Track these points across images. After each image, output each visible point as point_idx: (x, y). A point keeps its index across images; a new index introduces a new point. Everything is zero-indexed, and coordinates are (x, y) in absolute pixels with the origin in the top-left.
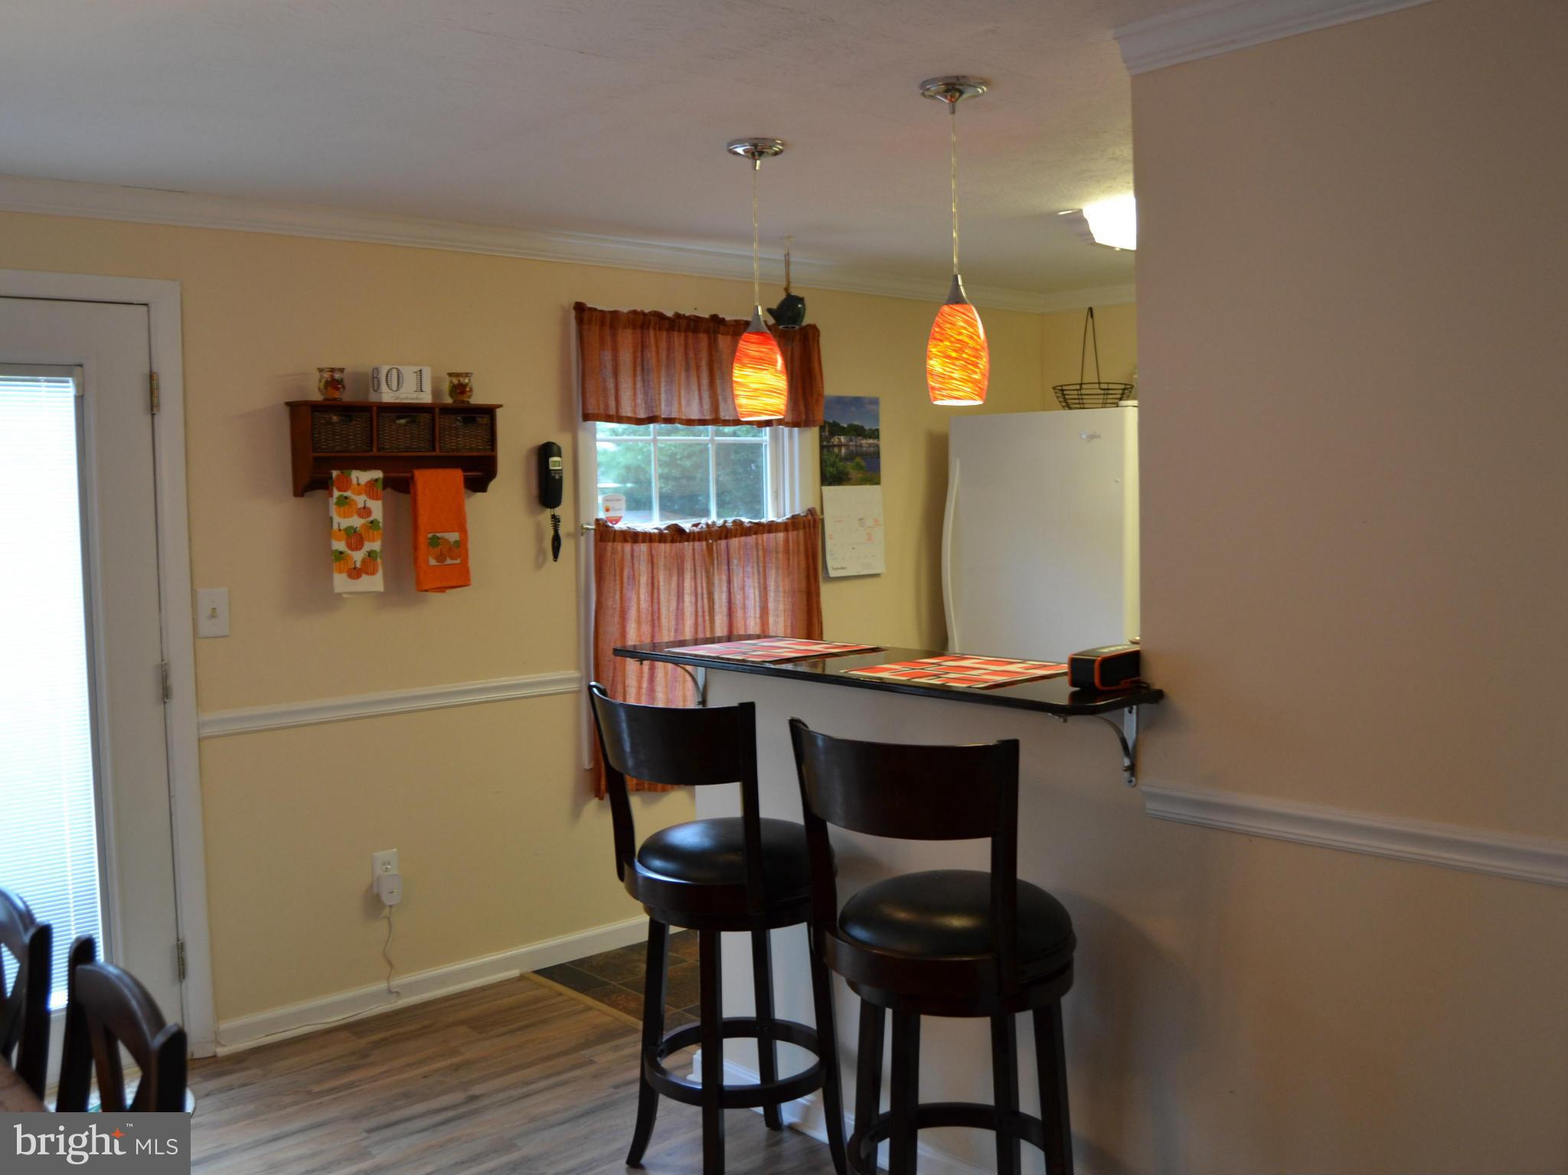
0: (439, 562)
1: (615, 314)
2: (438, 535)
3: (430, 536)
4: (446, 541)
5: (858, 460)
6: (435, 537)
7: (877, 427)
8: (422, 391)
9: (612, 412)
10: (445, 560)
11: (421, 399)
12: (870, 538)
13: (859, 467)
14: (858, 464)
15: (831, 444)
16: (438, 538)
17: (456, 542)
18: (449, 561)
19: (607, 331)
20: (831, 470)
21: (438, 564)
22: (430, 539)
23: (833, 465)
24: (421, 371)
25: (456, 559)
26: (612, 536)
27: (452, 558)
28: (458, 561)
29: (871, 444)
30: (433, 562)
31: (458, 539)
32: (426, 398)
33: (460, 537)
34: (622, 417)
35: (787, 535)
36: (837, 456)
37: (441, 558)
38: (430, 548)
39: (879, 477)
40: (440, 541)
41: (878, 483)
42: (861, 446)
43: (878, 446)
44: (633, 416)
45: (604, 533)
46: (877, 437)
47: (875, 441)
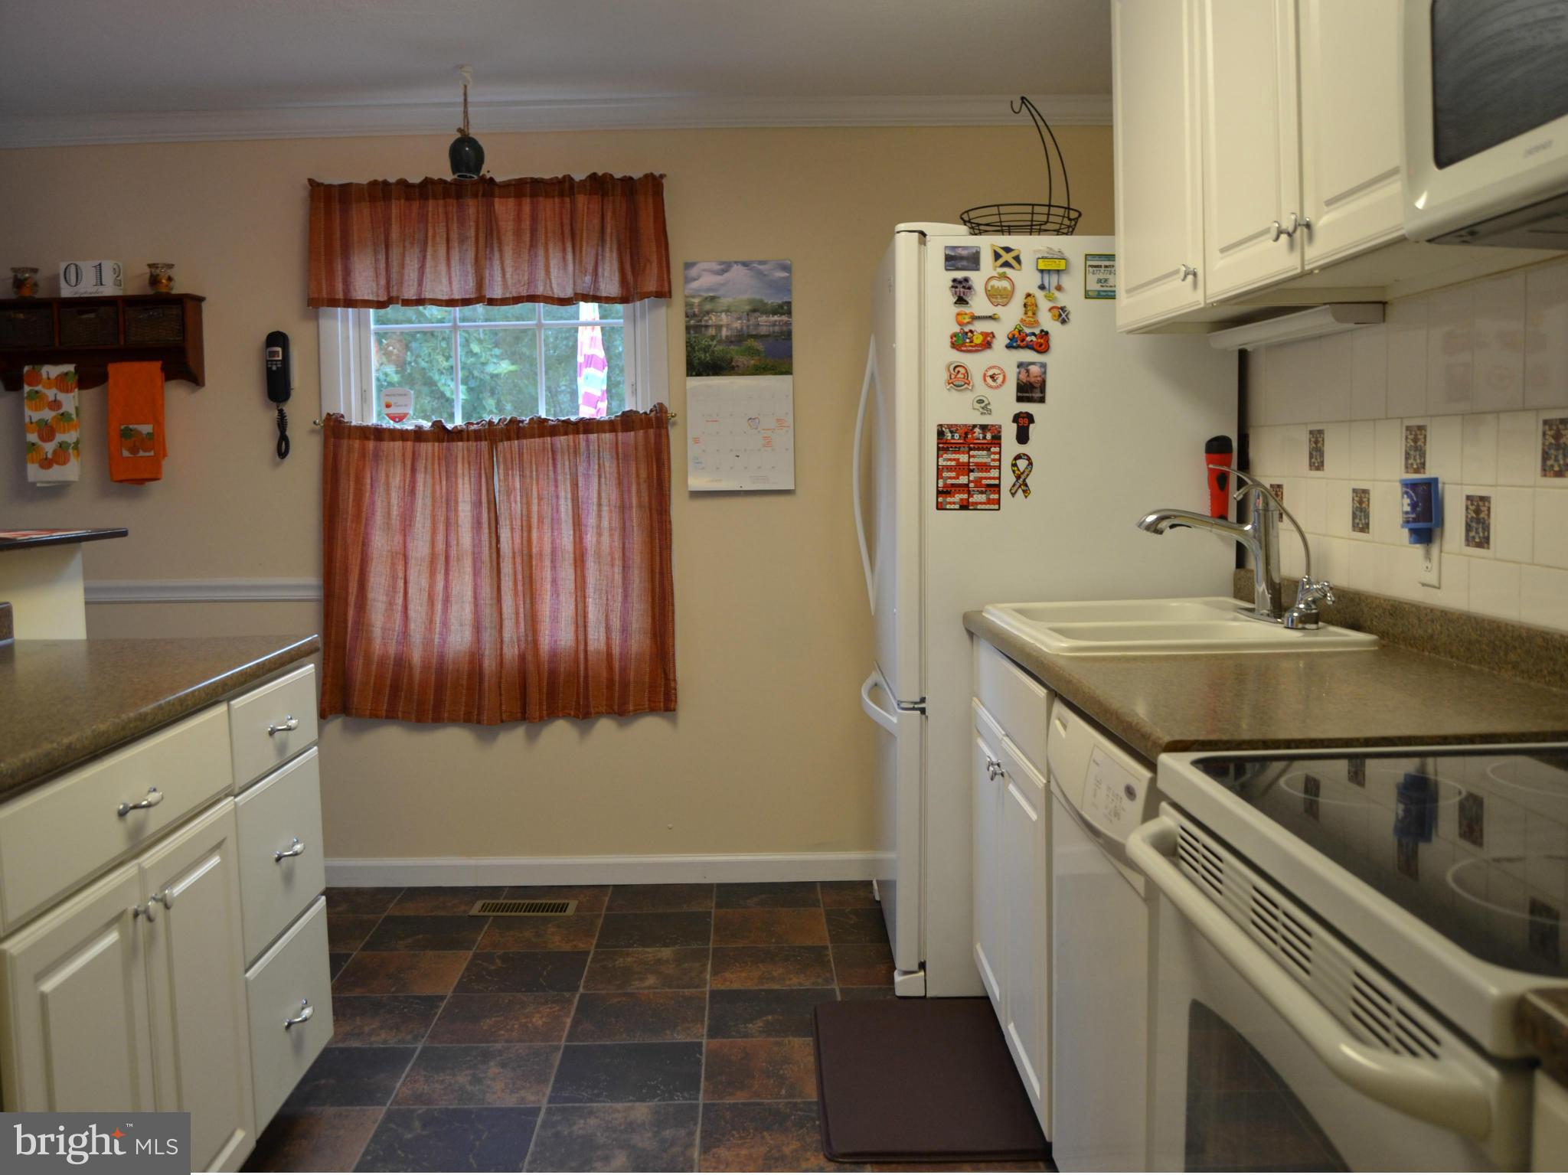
0: (131, 453)
1: (345, 189)
2: (131, 426)
3: (123, 427)
4: (139, 433)
5: (751, 342)
6: (127, 429)
7: (790, 300)
8: (101, 284)
9: (340, 296)
10: (138, 452)
11: (102, 292)
12: (768, 443)
13: (752, 352)
14: (749, 348)
15: (703, 323)
16: (131, 430)
17: (148, 433)
18: (141, 453)
19: (336, 206)
20: (703, 356)
21: (132, 456)
22: (122, 430)
23: (706, 349)
24: (100, 265)
25: (150, 451)
26: (346, 432)
27: (145, 451)
28: (152, 453)
29: (776, 321)
30: (126, 453)
31: (151, 431)
32: (109, 290)
33: (153, 429)
34: (357, 301)
35: (617, 436)
36: (713, 338)
37: (134, 450)
38: (123, 439)
39: (791, 364)
40: (132, 433)
41: (789, 372)
42: (758, 325)
43: (788, 324)
44: (375, 299)
45: (335, 429)
46: (789, 313)
47: (785, 318)
